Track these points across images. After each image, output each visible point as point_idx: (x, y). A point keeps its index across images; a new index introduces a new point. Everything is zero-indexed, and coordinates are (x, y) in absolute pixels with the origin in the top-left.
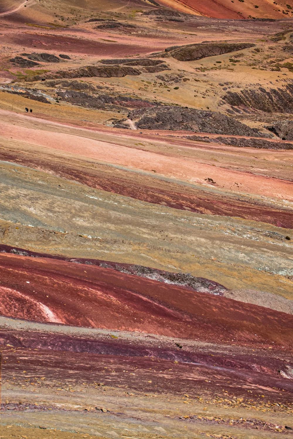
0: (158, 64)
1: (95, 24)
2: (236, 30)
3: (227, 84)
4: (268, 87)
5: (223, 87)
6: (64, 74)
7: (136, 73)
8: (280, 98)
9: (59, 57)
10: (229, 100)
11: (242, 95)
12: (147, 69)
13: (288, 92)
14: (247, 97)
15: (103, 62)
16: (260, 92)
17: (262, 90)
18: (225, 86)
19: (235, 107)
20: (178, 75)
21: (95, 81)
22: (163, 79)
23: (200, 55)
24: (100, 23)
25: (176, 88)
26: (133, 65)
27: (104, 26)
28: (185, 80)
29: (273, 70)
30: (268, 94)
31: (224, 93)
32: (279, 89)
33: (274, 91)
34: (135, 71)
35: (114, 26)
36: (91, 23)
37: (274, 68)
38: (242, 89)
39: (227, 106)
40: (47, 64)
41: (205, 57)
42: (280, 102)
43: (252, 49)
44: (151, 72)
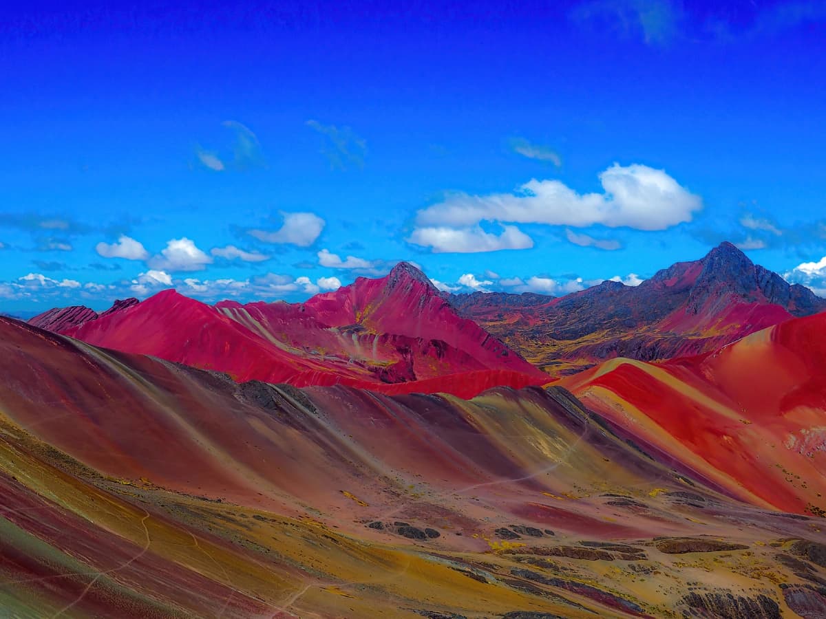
0: (636, 552)
1: (607, 499)
2: (754, 525)
3: (695, 584)
4: (737, 593)
5: (689, 586)
6: (537, 551)
7: (610, 559)
8: (747, 608)
9: (543, 532)
10: (690, 600)
11: (706, 598)
12: (623, 556)
13: (758, 603)
14: (710, 601)
15: (583, 543)
16: (727, 598)
17: (730, 596)
18: (692, 586)
19: (694, 609)
20: (652, 567)
21: (562, 561)
22: (633, 568)
23: (685, 550)
24: (613, 499)
25: (642, 580)
26: (611, 549)
27: (615, 503)
28: (655, 573)
29: (753, 577)
30: (735, 601)
31: (688, 593)
32: (749, 598)
33: (742, 599)
34: (609, 556)
35: (624, 504)
36: (605, 497)
37: (755, 576)
38: (707, 592)
39: (686, 607)
40: (529, 537)
41: (691, 552)
42: (746, 612)
43: (744, 551)
44: (626, 560)
